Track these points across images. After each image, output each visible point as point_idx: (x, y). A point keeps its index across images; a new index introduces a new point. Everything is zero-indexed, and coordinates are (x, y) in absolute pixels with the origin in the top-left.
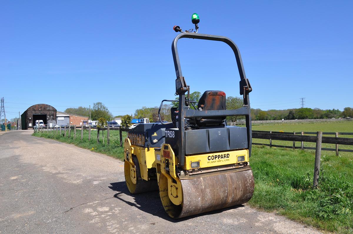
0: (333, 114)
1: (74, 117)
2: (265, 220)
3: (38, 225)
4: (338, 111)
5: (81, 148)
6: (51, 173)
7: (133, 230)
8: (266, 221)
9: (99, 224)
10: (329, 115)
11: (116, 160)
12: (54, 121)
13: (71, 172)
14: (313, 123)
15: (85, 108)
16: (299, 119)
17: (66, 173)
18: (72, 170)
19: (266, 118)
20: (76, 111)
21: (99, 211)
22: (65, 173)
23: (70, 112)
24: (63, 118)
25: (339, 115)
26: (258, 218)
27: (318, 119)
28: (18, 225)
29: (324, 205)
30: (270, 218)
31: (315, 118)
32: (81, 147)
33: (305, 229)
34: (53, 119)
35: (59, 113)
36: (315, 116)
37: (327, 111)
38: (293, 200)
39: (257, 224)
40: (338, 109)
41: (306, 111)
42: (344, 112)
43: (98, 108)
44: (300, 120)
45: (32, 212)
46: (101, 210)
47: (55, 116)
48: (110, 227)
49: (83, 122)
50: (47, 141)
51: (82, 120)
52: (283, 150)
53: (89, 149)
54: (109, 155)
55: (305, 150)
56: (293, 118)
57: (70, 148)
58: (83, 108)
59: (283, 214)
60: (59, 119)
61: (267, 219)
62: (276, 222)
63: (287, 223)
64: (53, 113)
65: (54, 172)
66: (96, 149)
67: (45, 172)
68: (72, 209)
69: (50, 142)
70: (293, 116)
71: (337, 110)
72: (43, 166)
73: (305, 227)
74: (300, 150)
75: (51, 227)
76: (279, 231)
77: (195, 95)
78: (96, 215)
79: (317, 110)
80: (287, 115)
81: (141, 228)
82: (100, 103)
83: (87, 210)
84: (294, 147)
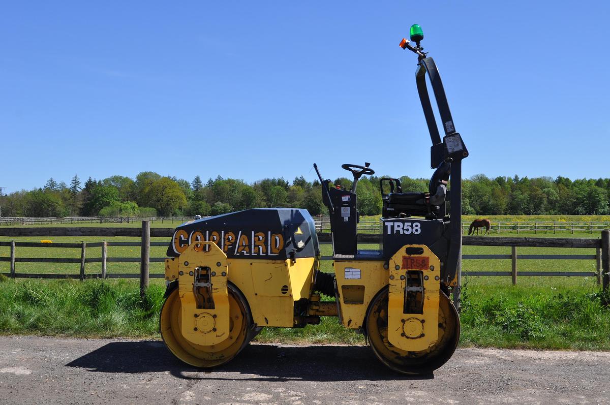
84: (82, 276)
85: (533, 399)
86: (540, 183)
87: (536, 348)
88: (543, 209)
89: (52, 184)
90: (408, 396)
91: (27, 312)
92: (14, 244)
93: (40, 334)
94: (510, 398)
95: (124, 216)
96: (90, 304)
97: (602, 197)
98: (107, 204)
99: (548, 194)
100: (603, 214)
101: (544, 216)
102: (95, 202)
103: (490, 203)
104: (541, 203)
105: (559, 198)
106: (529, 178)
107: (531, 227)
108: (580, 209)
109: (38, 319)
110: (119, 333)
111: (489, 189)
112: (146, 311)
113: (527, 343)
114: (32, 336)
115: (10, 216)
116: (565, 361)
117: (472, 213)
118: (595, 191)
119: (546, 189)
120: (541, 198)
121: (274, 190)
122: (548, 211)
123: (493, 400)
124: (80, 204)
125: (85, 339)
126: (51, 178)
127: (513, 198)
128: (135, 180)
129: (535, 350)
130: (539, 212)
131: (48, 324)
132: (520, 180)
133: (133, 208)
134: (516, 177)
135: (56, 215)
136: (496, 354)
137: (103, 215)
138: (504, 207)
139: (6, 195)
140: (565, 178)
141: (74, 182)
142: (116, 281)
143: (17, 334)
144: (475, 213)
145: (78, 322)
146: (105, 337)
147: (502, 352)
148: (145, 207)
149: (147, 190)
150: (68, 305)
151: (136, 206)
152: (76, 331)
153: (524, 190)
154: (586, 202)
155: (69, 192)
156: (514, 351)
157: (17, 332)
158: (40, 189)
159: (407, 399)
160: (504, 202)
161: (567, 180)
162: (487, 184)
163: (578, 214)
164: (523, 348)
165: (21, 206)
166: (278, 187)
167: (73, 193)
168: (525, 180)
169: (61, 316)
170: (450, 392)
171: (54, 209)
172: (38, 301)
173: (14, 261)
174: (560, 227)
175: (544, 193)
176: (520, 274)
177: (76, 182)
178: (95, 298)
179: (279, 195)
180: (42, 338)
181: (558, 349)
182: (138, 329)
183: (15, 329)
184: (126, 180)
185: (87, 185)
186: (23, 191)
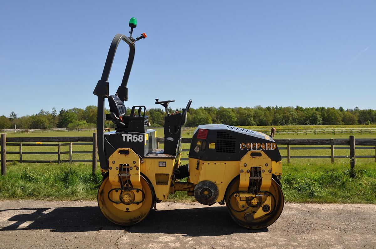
84: (58, 161)
85: (329, 237)
86: (288, 110)
87: (318, 203)
88: (290, 122)
89: (42, 112)
90: (256, 236)
91: (27, 186)
92: (21, 145)
93: (35, 198)
94: (316, 237)
95: (80, 128)
96: (63, 181)
97: (319, 116)
98: (71, 122)
99: (292, 115)
100: (319, 124)
101: (290, 126)
102: (65, 121)
103: (264, 120)
104: (289, 119)
105: (297, 117)
106: (283, 107)
107: (286, 131)
108: (308, 122)
109: (34, 190)
110: (81, 197)
111: (263, 113)
112: (96, 184)
113: (313, 200)
114: (30, 200)
115: (21, 128)
116: (338, 210)
117: (255, 125)
118: (315, 113)
119: (291, 113)
120: (289, 117)
121: (156, 114)
122: (292, 123)
123: (306, 238)
124: (57, 122)
125: (61, 202)
126: (42, 109)
127: (275, 117)
128: (85, 109)
129: (318, 204)
130: (288, 124)
131: (39, 193)
132: (278, 108)
133: (84, 124)
134: (277, 106)
135: (45, 128)
136: (298, 207)
137: (69, 128)
138: (271, 121)
139: (19, 118)
140: (301, 107)
141: (53, 111)
142: (77, 164)
143: (21, 199)
144: (256, 124)
145: (56, 191)
146: (73, 200)
147: (301, 205)
148: (91, 123)
149: (91, 114)
150: (51, 181)
151: (86, 123)
152: (56, 197)
153: (280, 113)
154: (311, 119)
155: (51, 116)
156: (307, 204)
157: (21, 197)
158: (37, 115)
159: (256, 238)
160: (271, 119)
161: (301, 108)
162: (262, 110)
163: (307, 125)
164: (312, 202)
165: (27, 123)
166: (158, 112)
167: (53, 116)
168: (281, 108)
169: (47, 188)
170: (280, 233)
171: (44, 125)
172: (34, 179)
173: (21, 154)
174: (300, 132)
175: (290, 114)
176: (291, 157)
177: (54, 111)
178: (66, 177)
179: (158, 116)
180: (36, 201)
181: (331, 203)
182: (92, 195)
183: (20, 196)
184: (80, 110)
185: (60, 112)
186: (27, 116)
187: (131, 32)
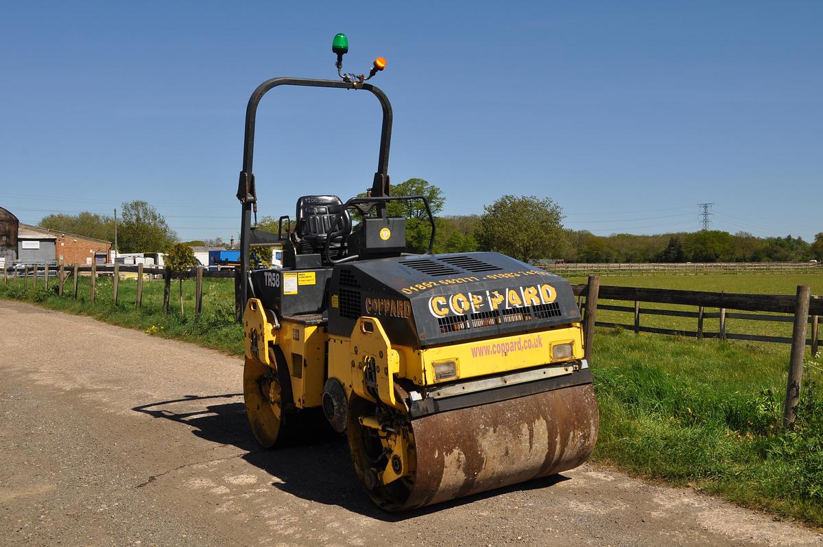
0: (787, 250)
1: (69, 242)
2: (673, 504)
3: (77, 518)
4: (799, 241)
5: (117, 327)
6: (61, 390)
7: (339, 527)
8: (677, 507)
9: (243, 515)
10: (776, 252)
11: (230, 359)
12: (11, 252)
13: (116, 388)
14: (733, 272)
15: (97, 217)
16: (695, 260)
17: (104, 390)
18: (117, 382)
19: (604, 257)
20: (73, 225)
21: (231, 484)
22: (101, 390)
23: (55, 226)
24: (37, 245)
25: (803, 253)
26: (655, 500)
27: (745, 261)
28: (20, 518)
29: (819, 468)
30: (686, 500)
31: (738, 261)
32: (116, 324)
33: (777, 524)
34: (8, 246)
35: (26, 228)
36: (738, 255)
37: (770, 240)
38: (735, 459)
39: (654, 514)
40: (799, 238)
41: (715, 240)
42: (814, 246)
43: (138, 219)
44: (699, 264)
45: (47, 487)
46: (235, 482)
47: (12, 237)
48: (276, 522)
49: (96, 256)
50: (8, 307)
51: (91, 251)
52: (670, 340)
53: (141, 328)
54: (207, 345)
55: (730, 341)
56: (680, 259)
57: (87, 327)
58: (92, 215)
59: (716, 492)
60: (25, 245)
61: (677, 502)
62: (701, 510)
63: (730, 511)
64: (7, 228)
65: (68, 387)
66: (164, 330)
67: (41, 386)
68: (152, 478)
69: (21, 311)
70: (680, 253)
71: (796, 238)
72: (28, 373)
73: (776, 520)
74: (716, 342)
75: (114, 521)
76: (713, 529)
77: (412, 187)
78: (226, 494)
79: (744, 236)
80: (664, 249)
81: (358, 525)
82: (143, 204)
83: (197, 483)
187: (339, 64)
